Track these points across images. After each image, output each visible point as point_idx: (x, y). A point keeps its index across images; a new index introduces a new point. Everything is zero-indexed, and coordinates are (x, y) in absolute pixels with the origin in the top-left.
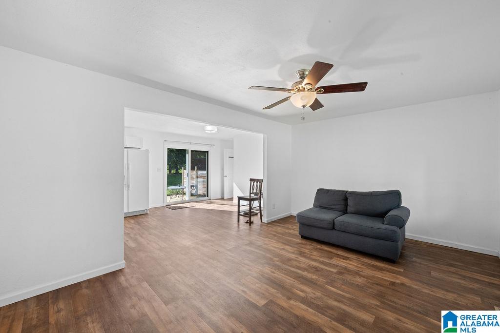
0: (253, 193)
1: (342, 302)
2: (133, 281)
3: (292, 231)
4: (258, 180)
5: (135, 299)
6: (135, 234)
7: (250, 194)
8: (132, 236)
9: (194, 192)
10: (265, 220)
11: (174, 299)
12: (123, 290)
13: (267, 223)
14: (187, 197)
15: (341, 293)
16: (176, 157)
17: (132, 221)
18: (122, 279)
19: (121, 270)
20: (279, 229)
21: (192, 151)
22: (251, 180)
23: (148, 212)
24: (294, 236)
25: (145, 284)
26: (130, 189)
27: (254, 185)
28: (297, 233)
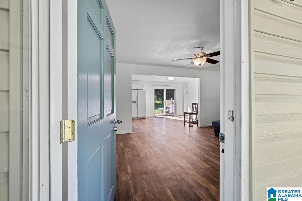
0: (193, 111)
1: (212, 158)
2: (134, 137)
3: (211, 132)
4: (196, 104)
5: (133, 141)
6: (138, 125)
7: (192, 111)
8: (137, 125)
9: (167, 111)
10: (199, 125)
11: (144, 143)
12: (130, 138)
13: (201, 127)
14: (164, 113)
15: (215, 155)
16: (159, 93)
17: (139, 120)
18: (131, 136)
19: (131, 133)
20: (205, 130)
21: (166, 90)
22: (193, 104)
23: (146, 118)
24: (211, 134)
25: (137, 138)
26: (138, 107)
27: (194, 106)
28: (213, 132)
